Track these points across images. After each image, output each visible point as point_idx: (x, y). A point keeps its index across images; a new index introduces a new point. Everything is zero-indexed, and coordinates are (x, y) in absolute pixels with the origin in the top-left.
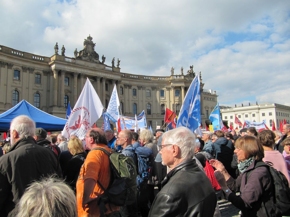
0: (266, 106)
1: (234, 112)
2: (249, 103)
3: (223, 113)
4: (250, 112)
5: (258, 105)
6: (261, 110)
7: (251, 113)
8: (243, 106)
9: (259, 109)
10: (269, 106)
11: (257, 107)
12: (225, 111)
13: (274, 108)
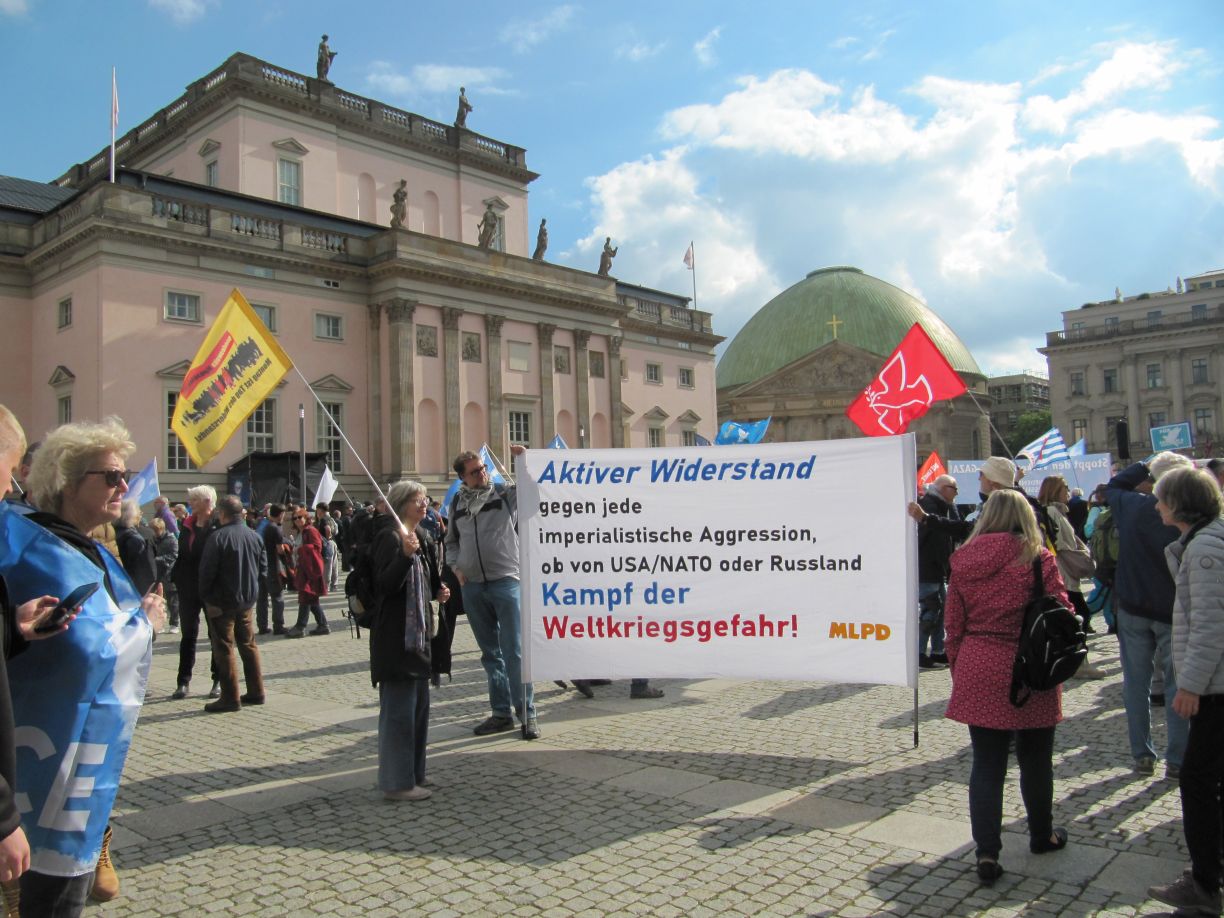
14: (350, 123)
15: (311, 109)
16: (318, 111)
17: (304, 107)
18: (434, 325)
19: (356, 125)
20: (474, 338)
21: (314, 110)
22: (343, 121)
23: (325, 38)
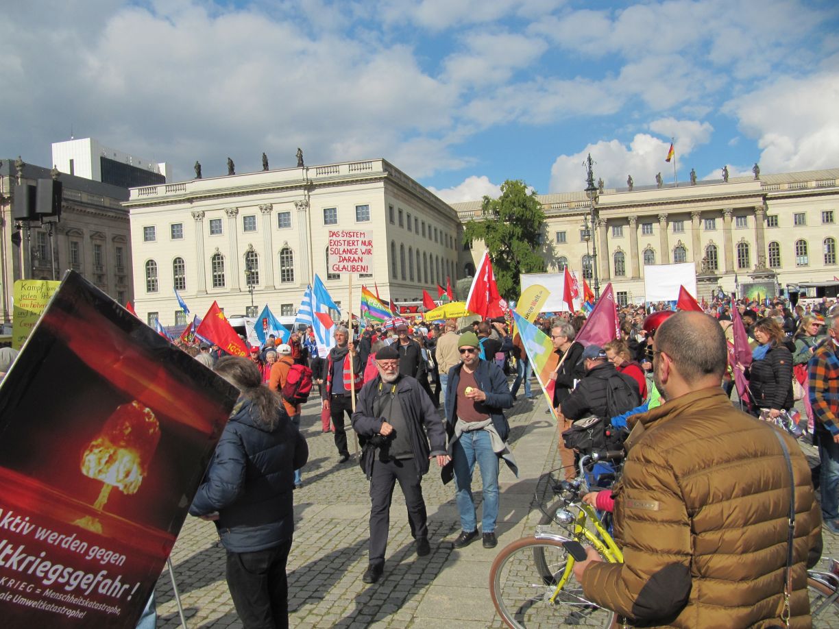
0: (344, 170)
1: (190, 200)
2: (265, 156)
3: (132, 206)
4: (268, 202)
5: (307, 169)
6: (317, 191)
7: (271, 209)
8: (232, 171)
9: (310, 187)
10: (356, 172)
11: (297, 175)
12: (145, 196)
13: (381, 184)
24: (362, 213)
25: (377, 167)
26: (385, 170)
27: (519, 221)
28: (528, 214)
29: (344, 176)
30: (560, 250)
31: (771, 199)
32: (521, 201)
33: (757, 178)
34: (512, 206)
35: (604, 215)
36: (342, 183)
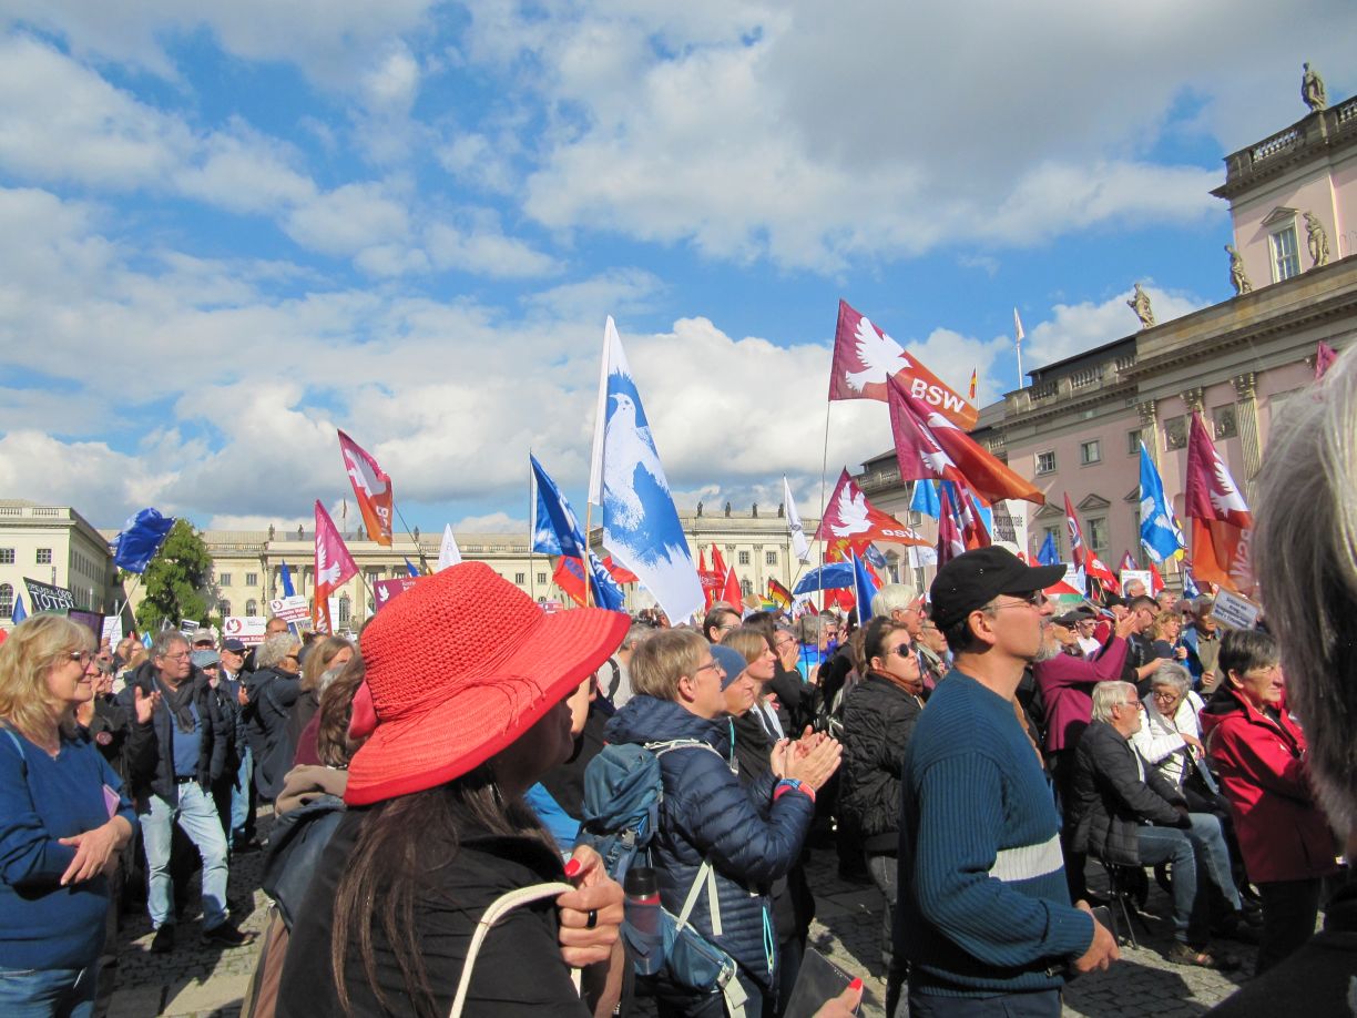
0: (27, 513)
13: (68, 531)
14: (1338, 143)
15: (1288, 164)
16: (1295, 160)
17: (1281, 167)
18: (1181, 414)
19: (1346, 138)
20: (1230, 409)
21: (1292, 162)
22: (1330, 145)
23: (1306, 66)
24: (43, 556)
25: (65, 514)
26: (72, 518)
27: (184, 562)
28: (194, 556)
29: (27, 520)
30: (225, 593)
31: (429, 558)
32: (189, 543)
33: (416, 540)
34: (178, 547)
35: (273, 561)
36: (25, 526)
